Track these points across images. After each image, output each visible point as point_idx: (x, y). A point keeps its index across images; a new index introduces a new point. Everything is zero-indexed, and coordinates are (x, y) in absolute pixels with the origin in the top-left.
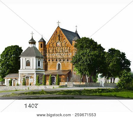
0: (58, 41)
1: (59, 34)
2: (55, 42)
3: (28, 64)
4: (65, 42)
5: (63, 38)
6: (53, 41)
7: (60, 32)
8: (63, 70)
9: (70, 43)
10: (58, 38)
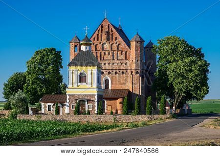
0: (104, 42)
1: (107, 30)
2: (100, 43)
3: (82, 78)
4: (118, 44)
5: (114, 37)
6: (96, 41)
7: (109, 27)
8: (113, 88)
9: (126, 45)
10: (104, 37)
